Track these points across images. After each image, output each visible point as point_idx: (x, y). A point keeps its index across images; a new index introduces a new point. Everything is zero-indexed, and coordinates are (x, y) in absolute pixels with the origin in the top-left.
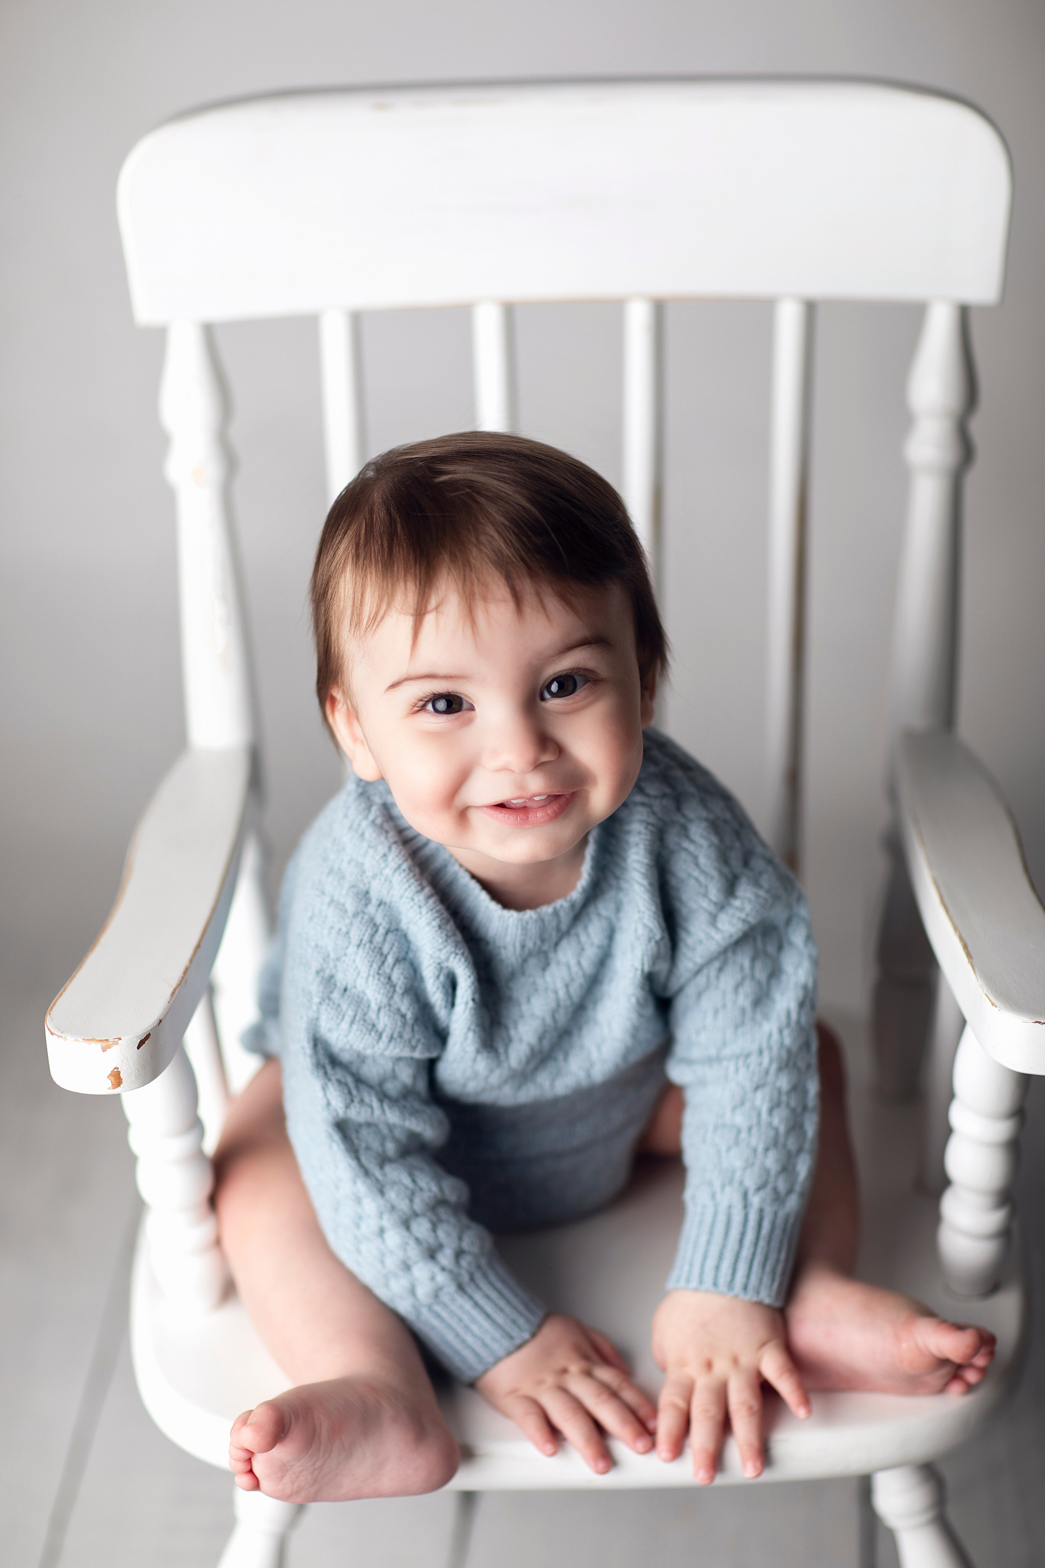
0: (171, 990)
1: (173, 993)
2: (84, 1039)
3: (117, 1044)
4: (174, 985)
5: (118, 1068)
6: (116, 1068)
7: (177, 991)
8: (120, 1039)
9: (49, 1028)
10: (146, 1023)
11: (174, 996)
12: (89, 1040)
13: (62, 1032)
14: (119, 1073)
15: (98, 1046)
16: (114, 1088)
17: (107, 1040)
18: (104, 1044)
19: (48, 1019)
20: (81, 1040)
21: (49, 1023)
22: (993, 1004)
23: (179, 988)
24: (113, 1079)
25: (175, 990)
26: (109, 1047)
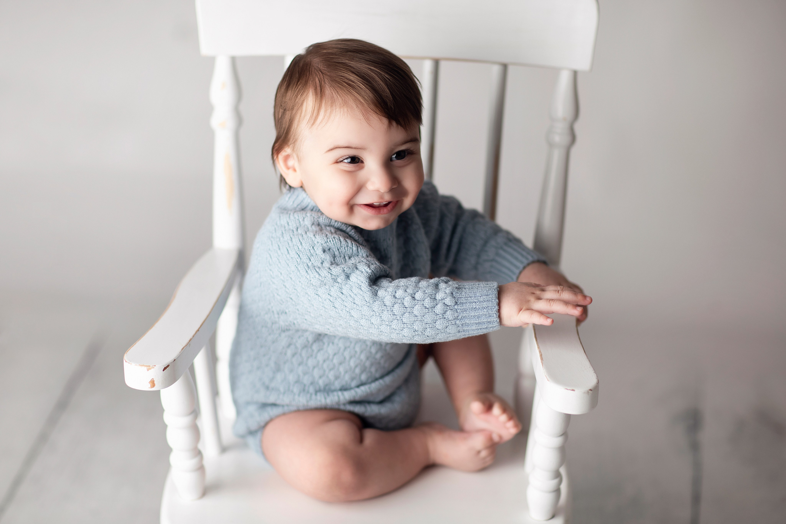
0: (182, 347)
1: (183, 349)
2: (139, 365)
3: (154, 368)
4: (184, 346)
5: (153, 379)
6: (152, 379)
7: (185, 348)
8: (155, 366)
9: (126, 360)
10: (168, 360)
11: (183, 350)
12: (141, 365)
13: (130, 361)
14: (154, 381)
15: (145, 368)
16: (151, 388)
17: (149, 366)
18: (148, 368)
19: (125, 355)
20: (138, 365)
21: (126, 357)
22: (548, 380)
23: (186, 347)
24: (151, 384)
25: (184, 348)
26: (150, 369)
